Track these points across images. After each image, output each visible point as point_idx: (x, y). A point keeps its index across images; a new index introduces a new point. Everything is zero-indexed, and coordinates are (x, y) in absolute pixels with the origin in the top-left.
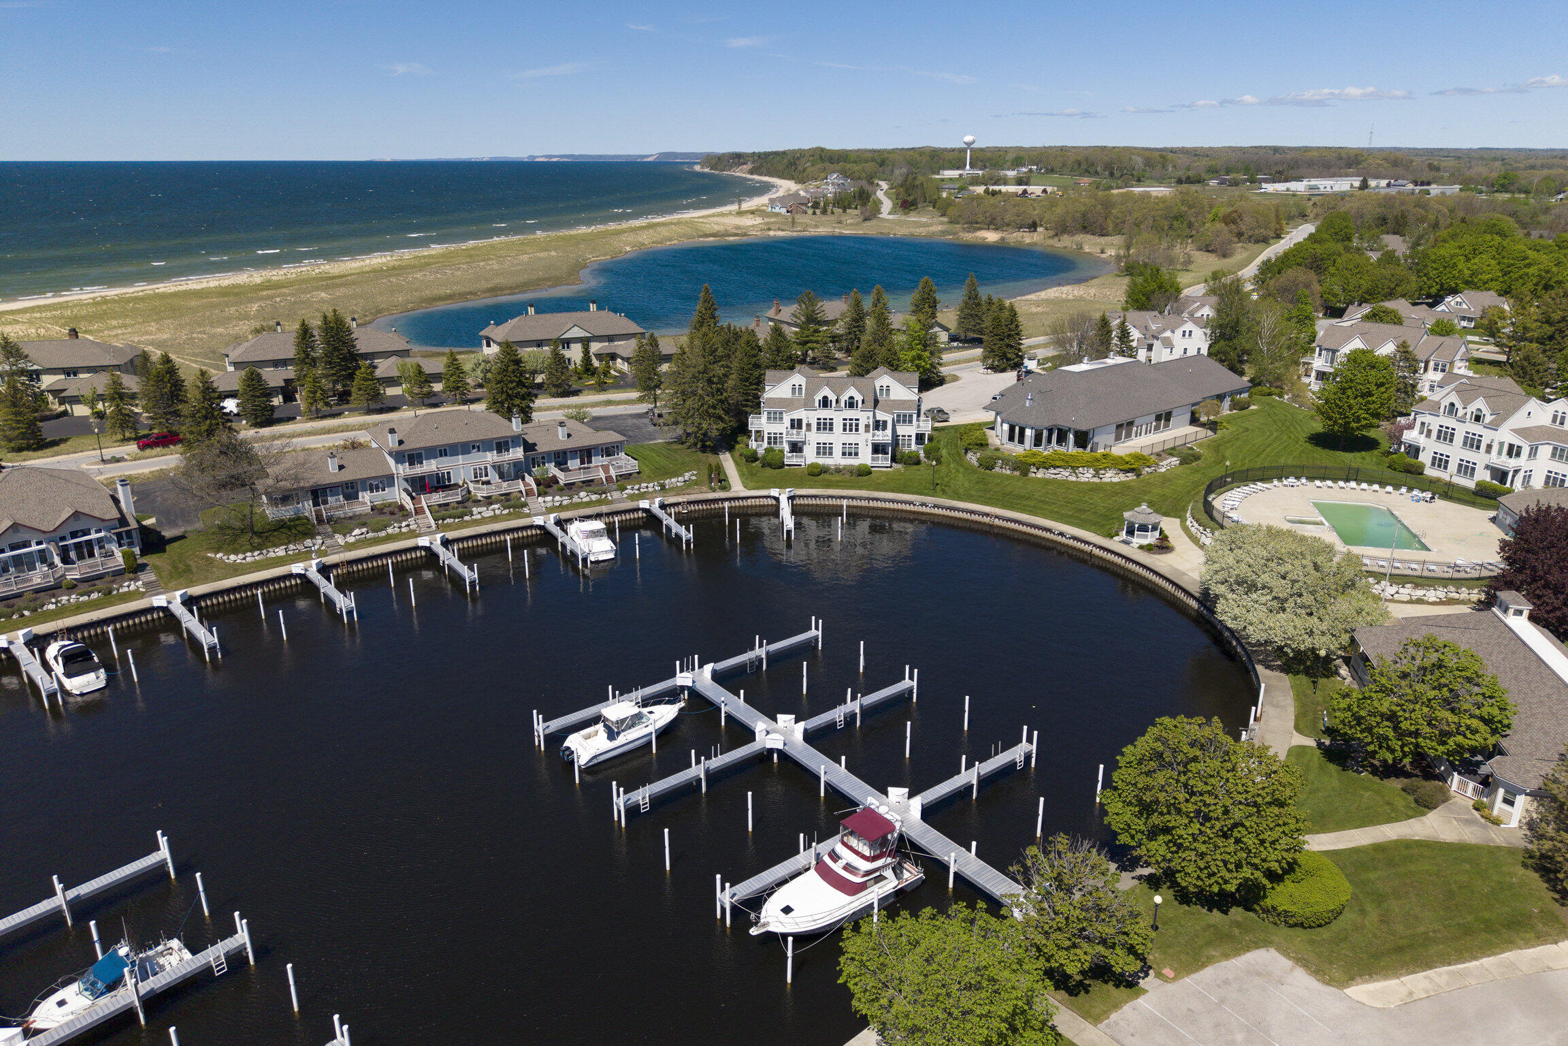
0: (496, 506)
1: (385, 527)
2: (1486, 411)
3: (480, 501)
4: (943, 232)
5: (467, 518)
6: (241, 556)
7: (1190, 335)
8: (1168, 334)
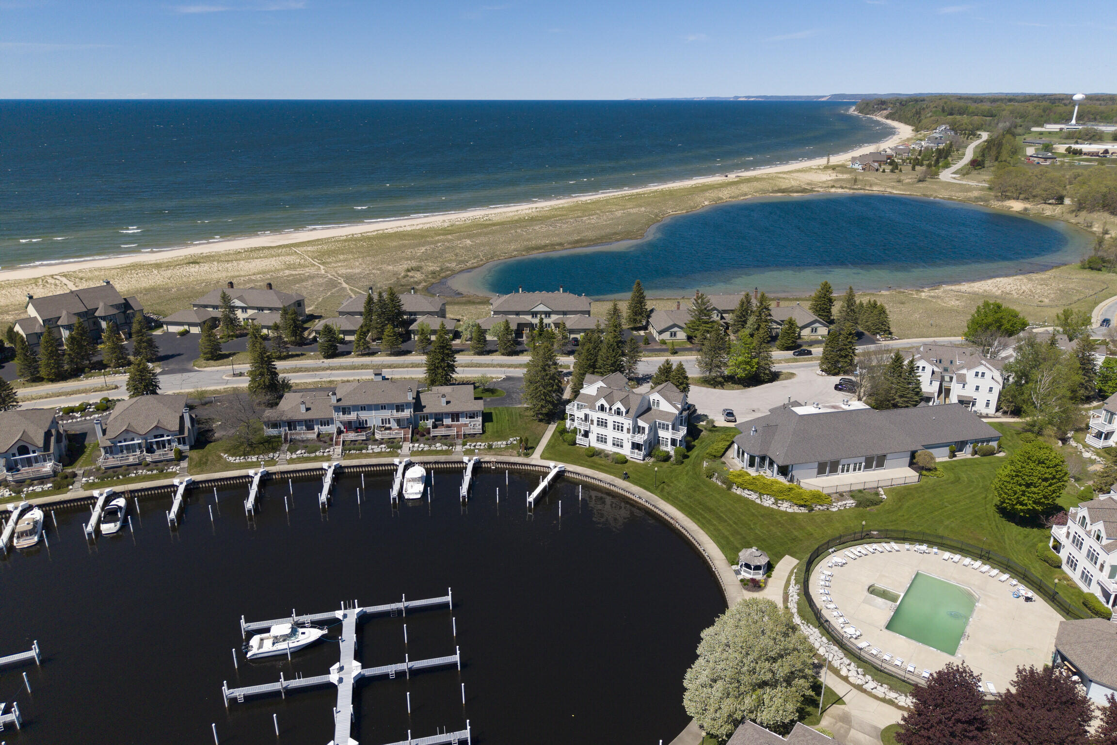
0: (383, 446)
1: (315, 451)
2: (1103, 534)
3: (377, 440)
4: (976, 198)
5: (364, 451)
6: (234, 458)
8: (964, 371)
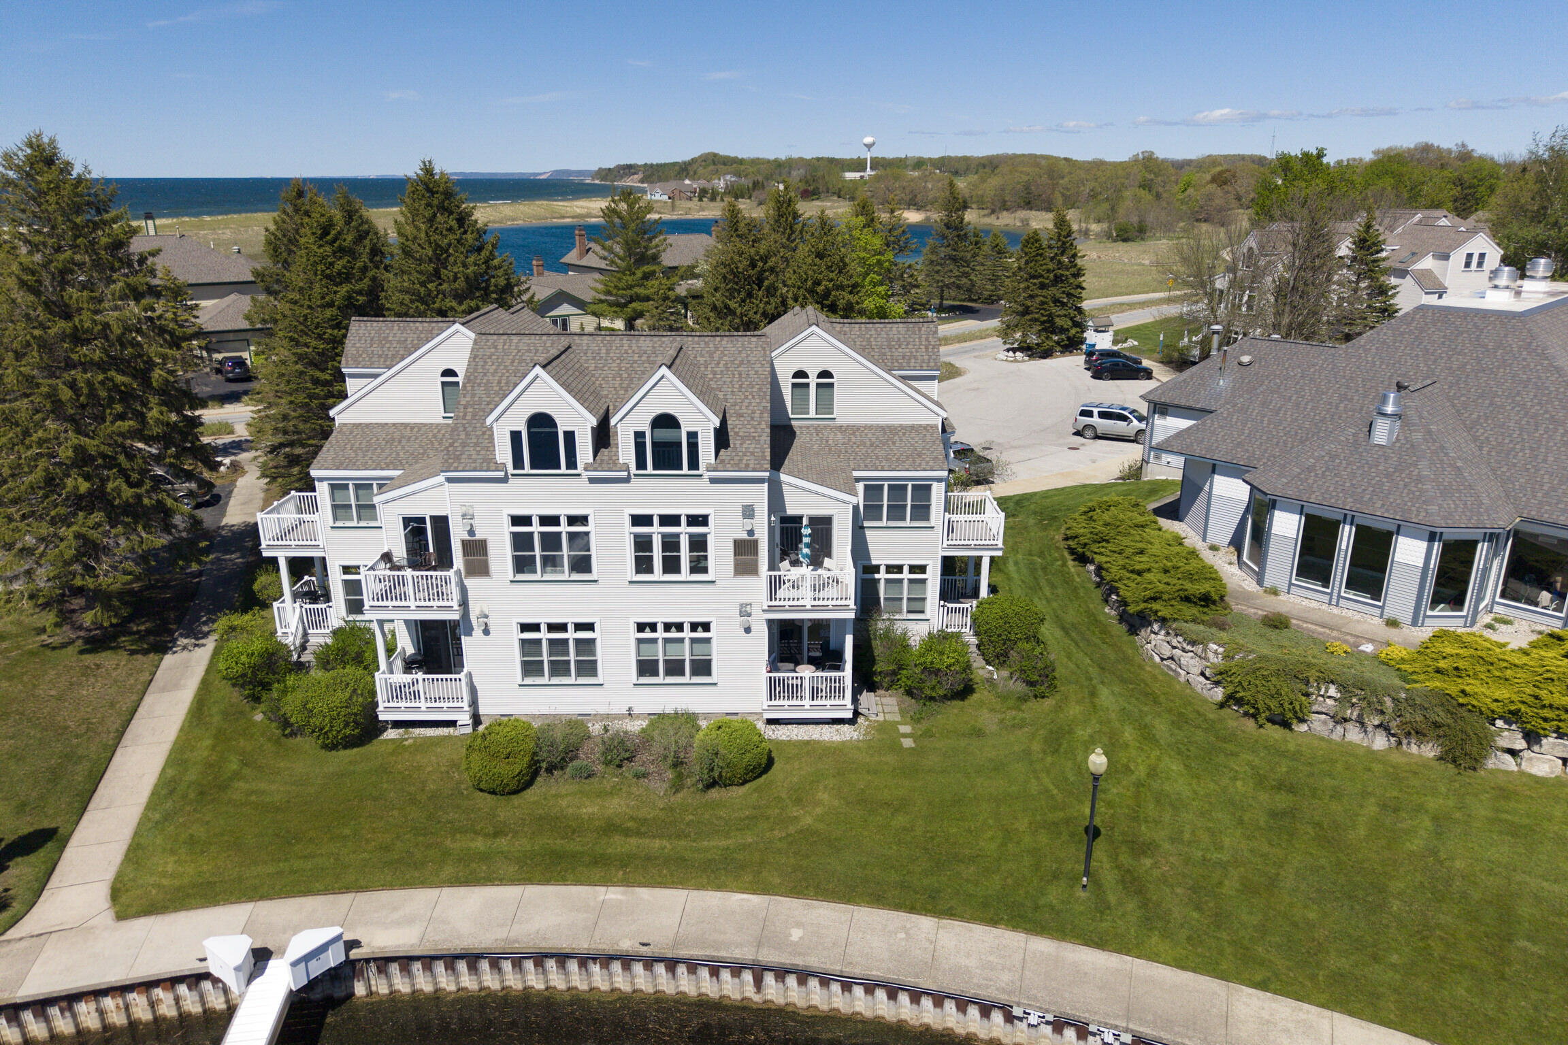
7: (1480, 264)
8: (1427, 263)
